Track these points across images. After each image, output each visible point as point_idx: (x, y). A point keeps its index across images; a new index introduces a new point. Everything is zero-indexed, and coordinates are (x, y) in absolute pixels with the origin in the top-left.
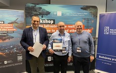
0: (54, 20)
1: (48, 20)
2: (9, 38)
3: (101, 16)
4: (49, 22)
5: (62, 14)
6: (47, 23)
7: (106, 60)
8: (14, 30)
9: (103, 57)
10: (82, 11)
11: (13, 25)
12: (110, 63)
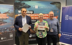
0: (33, 11)
1: (29, 11)
2: (4, 23)
3: (63, 8)
4: (30, 12)
5: (38, 7)
6: (28, 13)
7: (67, 36)
8: (7, 17)
9: (64, 34)
10: (51, 5)
11: (7, 14)
12: (69, 38)
